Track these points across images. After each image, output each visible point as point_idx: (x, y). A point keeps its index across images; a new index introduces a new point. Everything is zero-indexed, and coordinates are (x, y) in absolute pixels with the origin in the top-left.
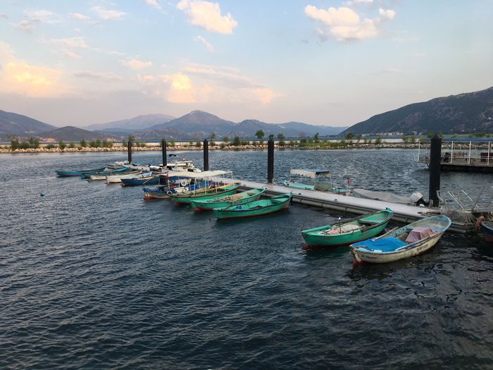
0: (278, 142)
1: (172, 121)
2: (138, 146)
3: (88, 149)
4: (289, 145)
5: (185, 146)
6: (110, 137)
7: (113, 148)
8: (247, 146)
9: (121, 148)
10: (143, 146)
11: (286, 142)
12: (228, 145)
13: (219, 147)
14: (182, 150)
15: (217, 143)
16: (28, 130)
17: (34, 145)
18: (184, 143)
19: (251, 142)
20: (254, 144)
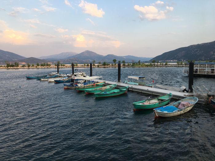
0: (122, 64)
1: (76, 55)
2: (62, 66)
3: (40, 67)
4: (127, 65)
5: (82, 66)
6: (50, 62)
7: (51, 67)
8: (109, 66)
9: (54, 67)
10: (64, 66)
11: (126, 64)
12: (101, 66)
13: (97, 66)
14: (81, 67)
15: (96, 64)
16: (14, 59)
17: (16, 65)
18: (82, 65)
19: (111, 64)
20: (112, 65)
